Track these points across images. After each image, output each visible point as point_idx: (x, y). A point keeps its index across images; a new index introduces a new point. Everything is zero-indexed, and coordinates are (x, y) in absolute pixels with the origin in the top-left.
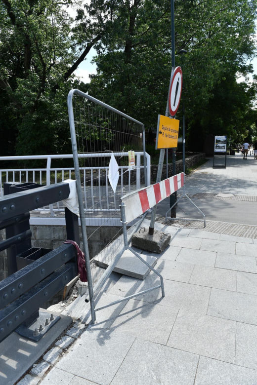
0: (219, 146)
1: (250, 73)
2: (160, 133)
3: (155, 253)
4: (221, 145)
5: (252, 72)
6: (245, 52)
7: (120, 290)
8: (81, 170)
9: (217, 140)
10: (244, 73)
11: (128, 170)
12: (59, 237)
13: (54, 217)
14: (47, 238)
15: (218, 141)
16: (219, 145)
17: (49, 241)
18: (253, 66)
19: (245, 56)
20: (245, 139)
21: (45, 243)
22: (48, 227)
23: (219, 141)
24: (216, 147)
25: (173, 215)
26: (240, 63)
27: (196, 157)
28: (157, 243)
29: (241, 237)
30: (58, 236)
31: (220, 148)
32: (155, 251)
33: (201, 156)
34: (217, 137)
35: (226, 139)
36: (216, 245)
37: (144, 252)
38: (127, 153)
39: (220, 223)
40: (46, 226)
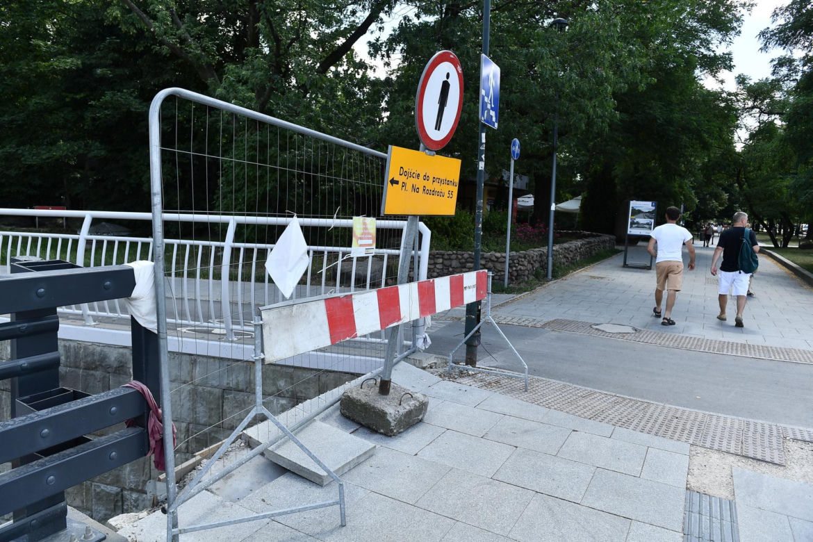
0: (638, 223)
1: (726, 71)
2: (393, 182)
3: (381, 434)
4: (642, 221)
5: (730, 68)
6: (714, 27)
7: (263, 500)
8: (167, 245)
9: (633, 210)
10: (712, 71)
11: (352, 256)
12: (237, 384)
13: (232, 342)
14: (215, 383)
15: (637, 212)
16: (637, 220)
17: (217, 390)
18: (734, 56)
19: (714, 35)
20: (720, 212)
21: (211, 393)
22: (217, 361)
23: (639, 212)
24: (632, 223)
25: (471, 361)
26: (703, 50)
27: (589, 243)
28: (386, 413)
29: (591, 421)
30: (235, 382)
31: (639, 226)
32: (382, 431)
33: (604, 241)
34: (634, 204)
35: (654, 208)
36: (526, 432)
37: (361, 430)
38: (350, 221)
39: (565, 386)
40: (214, 358)
